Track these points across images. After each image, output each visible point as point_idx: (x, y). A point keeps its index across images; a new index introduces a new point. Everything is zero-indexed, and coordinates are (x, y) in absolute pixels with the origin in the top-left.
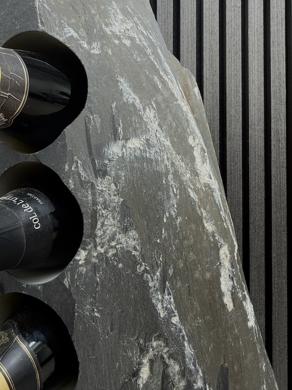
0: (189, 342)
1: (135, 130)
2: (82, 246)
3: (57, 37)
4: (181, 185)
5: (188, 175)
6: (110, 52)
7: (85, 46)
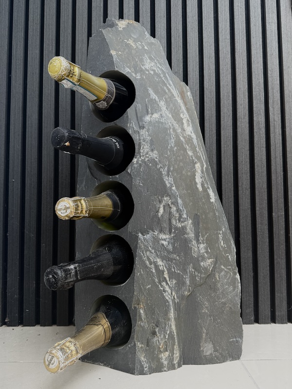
0: (180, 197)
1: (156, 110)
2: (135, 157)
3: (123, 72)
4: (176, 134)
5: (180, 130)
6: (144, 77)
7: (134, 75)
